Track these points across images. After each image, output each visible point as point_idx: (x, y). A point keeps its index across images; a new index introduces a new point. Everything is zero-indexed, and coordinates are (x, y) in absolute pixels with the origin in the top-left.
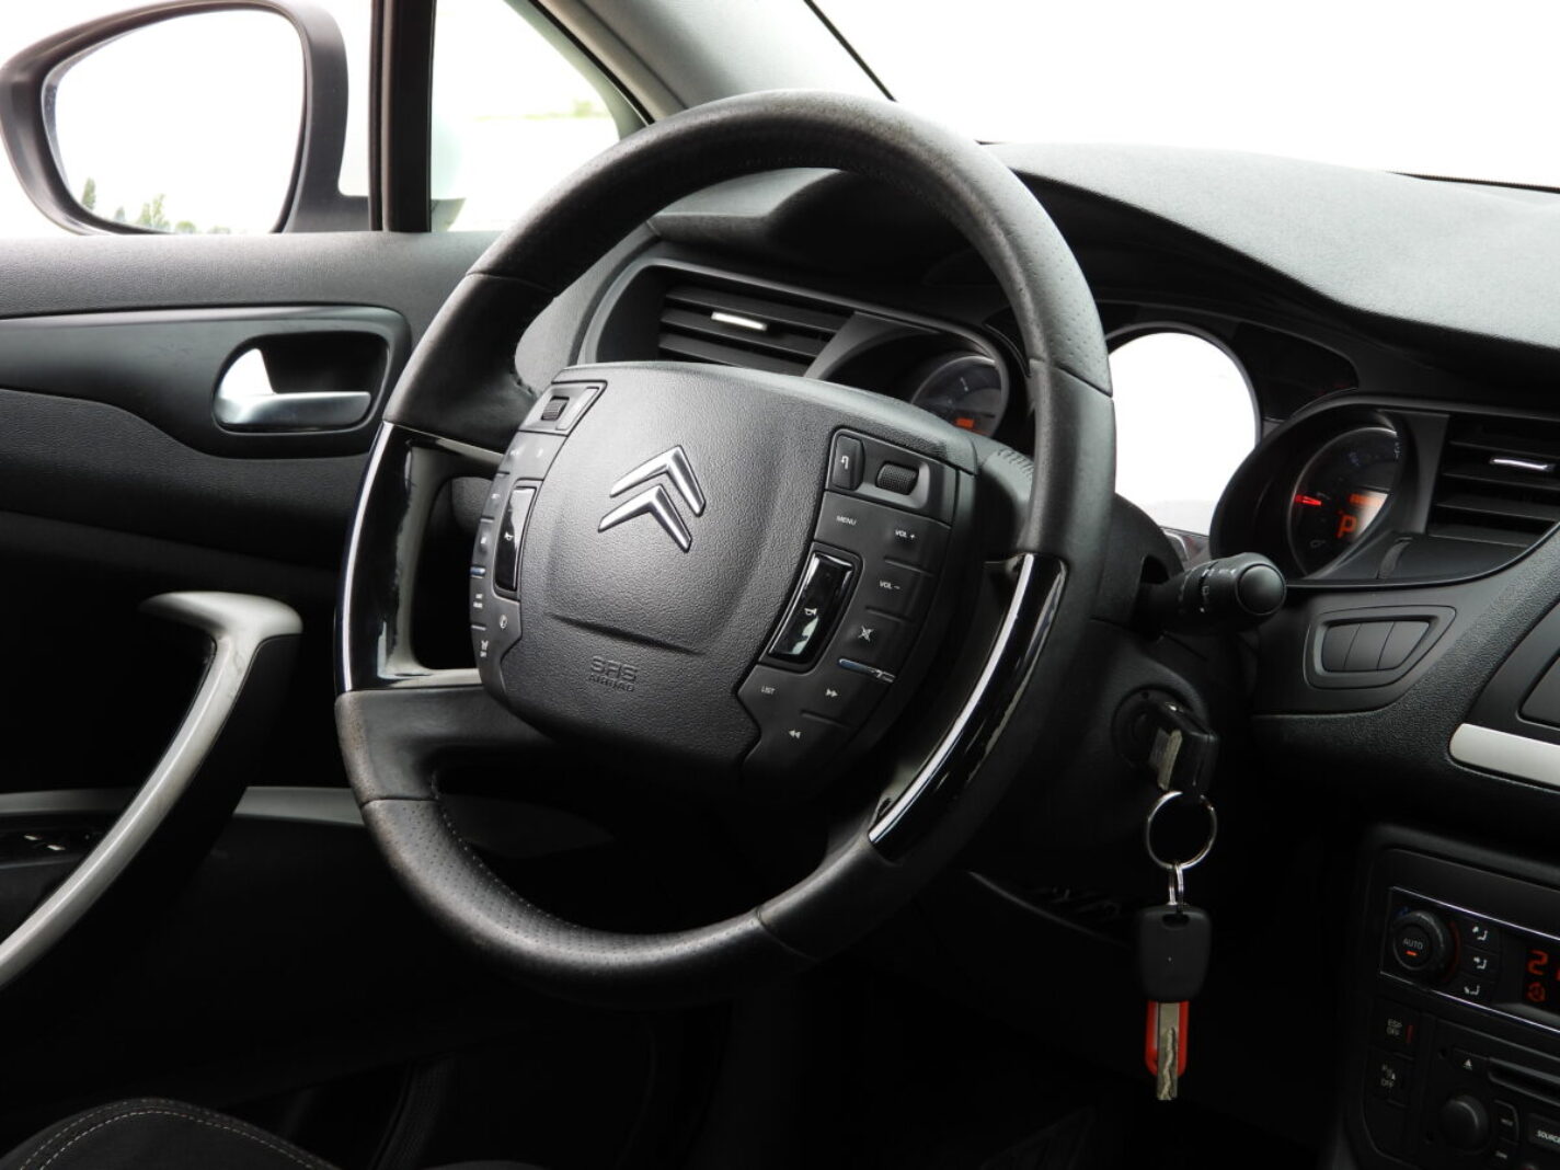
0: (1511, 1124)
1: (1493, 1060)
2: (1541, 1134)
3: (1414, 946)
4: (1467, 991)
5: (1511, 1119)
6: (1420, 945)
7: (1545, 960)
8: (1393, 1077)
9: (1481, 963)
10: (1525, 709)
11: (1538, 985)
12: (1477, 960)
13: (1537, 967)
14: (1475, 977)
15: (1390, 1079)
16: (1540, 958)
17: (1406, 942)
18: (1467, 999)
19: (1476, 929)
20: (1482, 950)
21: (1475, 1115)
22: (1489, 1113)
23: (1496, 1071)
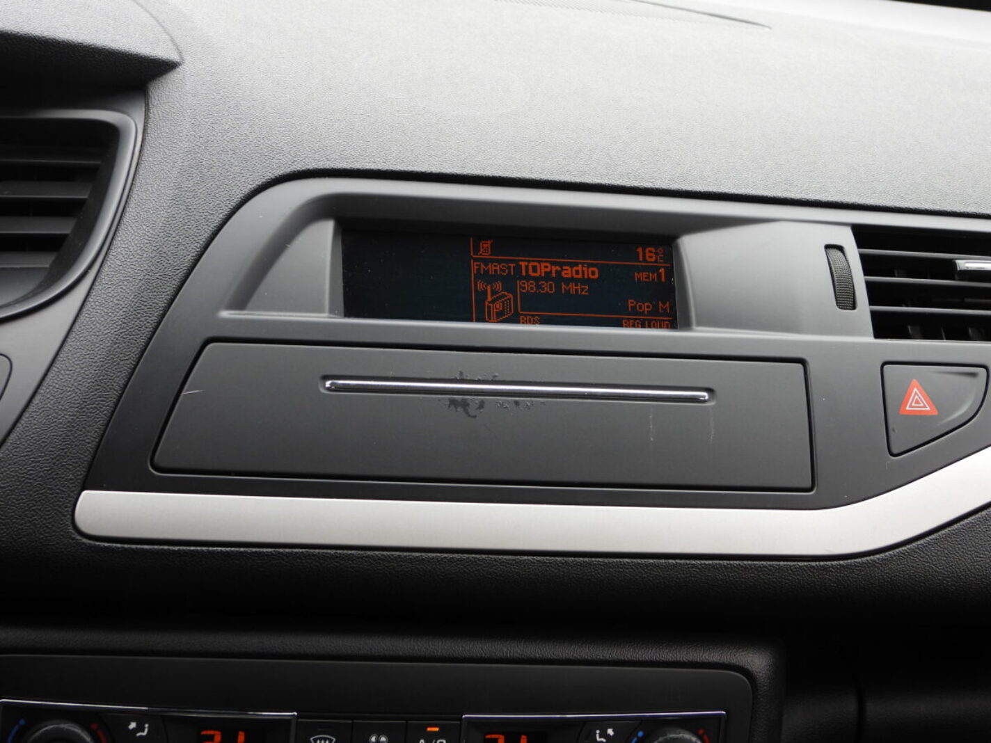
7: (218, 738)
16: (211, 738)
19: (133, 725)
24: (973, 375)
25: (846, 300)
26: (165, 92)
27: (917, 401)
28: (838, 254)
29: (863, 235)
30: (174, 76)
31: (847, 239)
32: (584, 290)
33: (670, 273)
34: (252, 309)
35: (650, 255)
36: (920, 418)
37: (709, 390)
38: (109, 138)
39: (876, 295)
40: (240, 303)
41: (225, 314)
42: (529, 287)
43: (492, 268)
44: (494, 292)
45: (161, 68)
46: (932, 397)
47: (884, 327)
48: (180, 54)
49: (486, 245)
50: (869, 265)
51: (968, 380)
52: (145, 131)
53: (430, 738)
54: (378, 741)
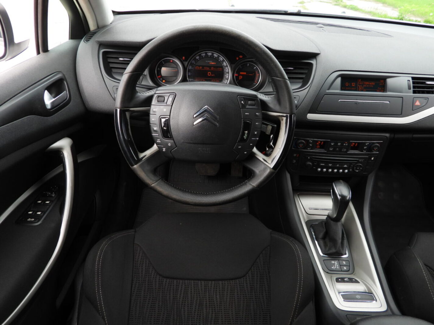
0: (316, 164)
1: (313, 157)
2: (321, 164)
3: (301, 145)
6: (302, 145)
7: (320, 142)
9: (311, 145)
10: (318, 110)
11: (318, 146)
13: (318, 144)
14: (310, 147)
17: (300, 145)
18: (309, 150)
19: (310, 141)
20: (311, 143)
21: (311, 164)
22: (313, 163)
23: (314, 158)
24: (426, 99)
25: (410, 88)
26: (319, 58)
27: (418, 103)
28: (409, 81)
29: (413, 78)
30: (320, 56)
31: (410, 79)
32: (372, 86)
33: (384, 84)
34: (331, 90)
35: (382, 81)
36: (417, 106)
37: (389, 101)
38: (311, 65)
39: (414, 87)
40: (329, 89)
41: (327, 91)
42: (365, 86)
43: (361, 83)
44: (360, 86)
45: (317, 54)
46: (420, 102)
47: (414, 92)
48: (320, 52)
49: (360, 80)
50: (414, 83)
51: (425, 100)
52: (316, 64)
53: (346, 144)
54: (339, 144)
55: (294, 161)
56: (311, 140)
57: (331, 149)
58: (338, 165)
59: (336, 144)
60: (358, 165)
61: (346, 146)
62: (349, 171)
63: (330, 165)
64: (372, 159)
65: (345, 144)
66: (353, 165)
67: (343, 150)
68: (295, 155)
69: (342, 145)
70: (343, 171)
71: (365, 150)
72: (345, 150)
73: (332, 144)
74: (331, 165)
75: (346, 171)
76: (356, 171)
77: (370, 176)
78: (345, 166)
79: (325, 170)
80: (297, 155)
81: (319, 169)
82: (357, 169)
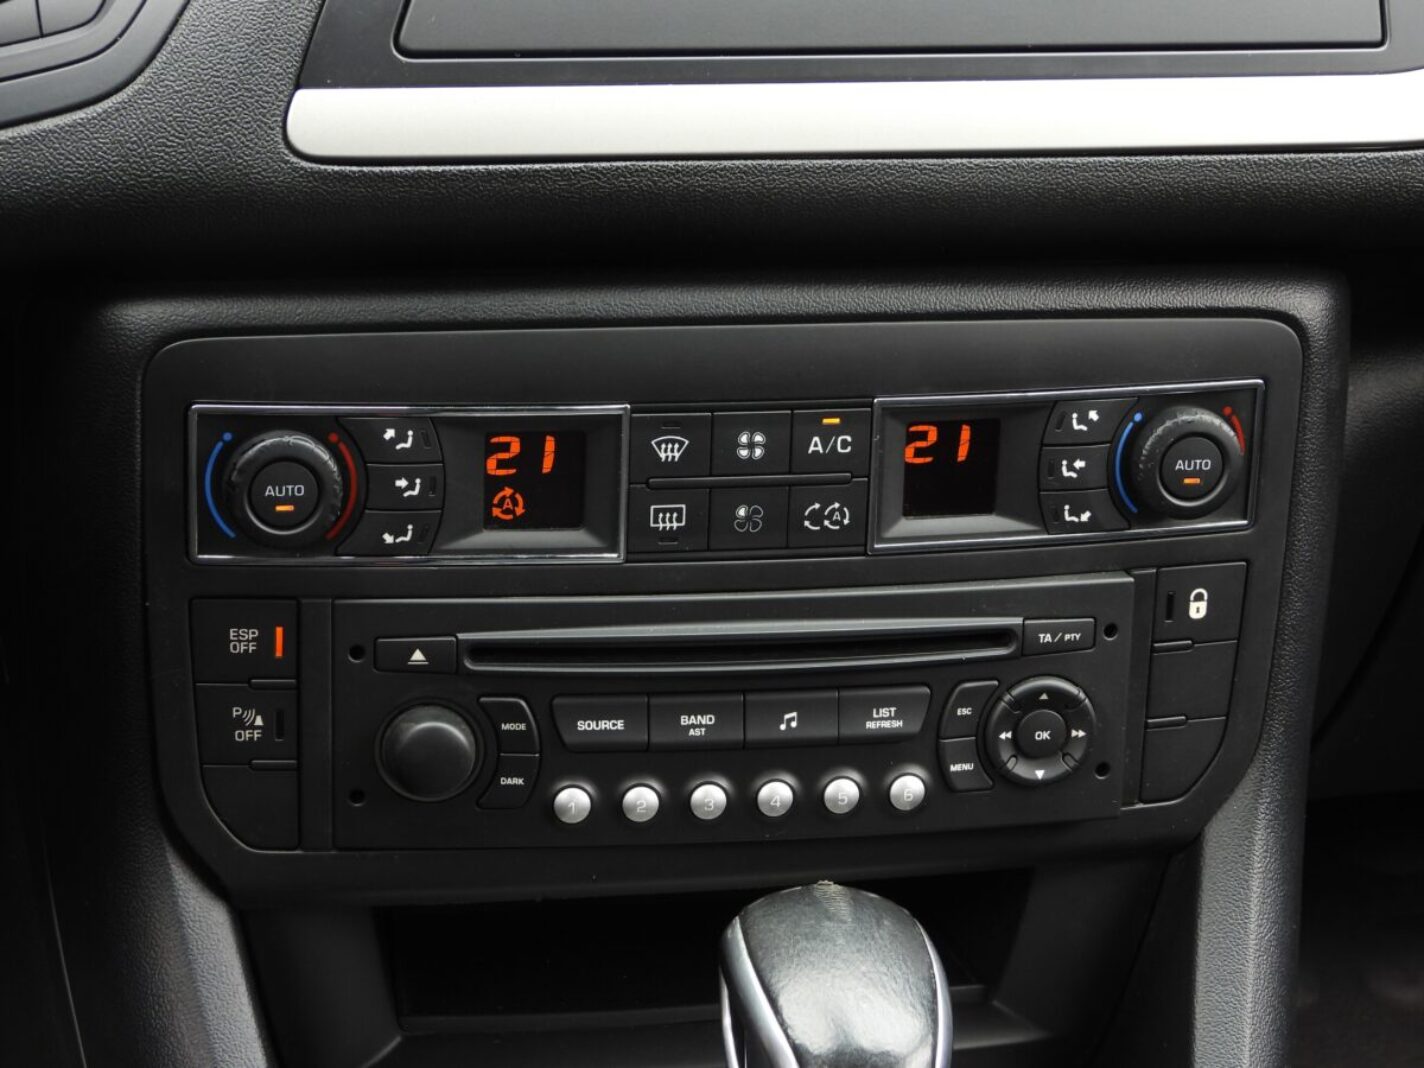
0: (523, 727)
1: (467, 636)
2: (582, 726)
3: (285, 495)
4: (388, 539)
5: (522, 718)
6: (299, 490)
7: (516, 447)
8: (259, 722)
9: (411, 487)
10: (406, 39)
11: (508, 491)
12: (402, 483)
13: (501, 464)
14: (400, 512)
15: (253, 727)
16: (506, 447)
17: (270, 491)
19: (390, 434)
20: (407, 464)
21: (458, 734)
22: (482, 722)
23: (481, 651)
53: (827, 434)
54: (751, 445)
55: (240, 723)
56: (402, 423)
57: (668, 520)
58: (790, 721)
59: (711, 449)
60: (1030, 700)
61: (831, 460)
62: (940, 782)
63: (697, 724)
64: (1198, 610)
65: (816, 445)
66: (966, 699)
67: (816, 517)
68: (243, 640)
69: (786, 450)
70: (875, 796)
71: (1079, 498)
72: (839, 515)
73: (669, 452)
74: (707, 720)
75: (909, 787)
76: (1021, 769)
77: (1218, 837)
78: (884, 720)
79: (643, 798)
80: (265, 642)
81: (574, 799)
82: (1025, 749)
